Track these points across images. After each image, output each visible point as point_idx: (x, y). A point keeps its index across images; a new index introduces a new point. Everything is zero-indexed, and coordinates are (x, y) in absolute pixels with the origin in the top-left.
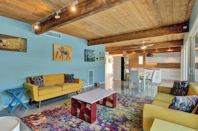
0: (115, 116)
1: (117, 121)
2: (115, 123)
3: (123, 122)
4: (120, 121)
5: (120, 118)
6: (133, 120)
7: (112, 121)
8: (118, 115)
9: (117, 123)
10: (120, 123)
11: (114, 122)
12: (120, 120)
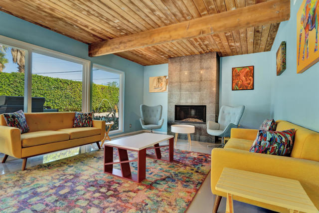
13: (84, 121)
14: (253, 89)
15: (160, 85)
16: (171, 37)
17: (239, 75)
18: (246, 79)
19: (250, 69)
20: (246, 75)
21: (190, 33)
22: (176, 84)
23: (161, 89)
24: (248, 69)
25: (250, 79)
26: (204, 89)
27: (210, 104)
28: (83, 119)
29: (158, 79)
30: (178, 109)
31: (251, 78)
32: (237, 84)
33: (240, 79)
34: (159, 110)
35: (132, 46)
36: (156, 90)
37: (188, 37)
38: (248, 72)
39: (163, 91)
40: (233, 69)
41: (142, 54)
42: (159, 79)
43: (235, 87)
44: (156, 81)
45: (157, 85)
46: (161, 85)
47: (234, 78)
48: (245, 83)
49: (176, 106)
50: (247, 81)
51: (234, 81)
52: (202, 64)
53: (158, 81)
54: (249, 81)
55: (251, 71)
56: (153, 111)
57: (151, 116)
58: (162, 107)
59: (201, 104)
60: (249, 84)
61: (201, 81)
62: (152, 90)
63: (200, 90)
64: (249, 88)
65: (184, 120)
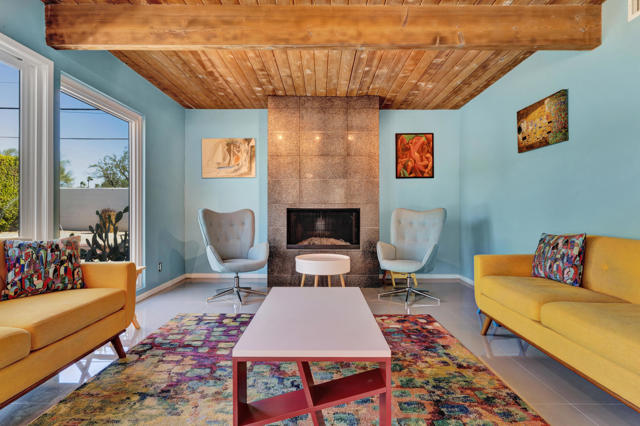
0: (217, 393)
1: (200, 378)
2: (208, 371)
3: (178, 382)
4: (191, 379)
5: (193, 391)
6: (137, 398)
7: (219, 373)
8: (201, 403)
9: (198, 372)
10: (188, 375)
11: (213, 372)
12: (190, 383)
13: (51, 271)
14: (433, 177)
15: (233, 159)
16: (360, 35)
17: (408, 149)
18: (421, 157)
19: (427, 139)
20: (421, 150)
21: (410, 35)
22: (289, 159)
23: (236, 171)
24: (424, 139)
25: (427, 158)
26: (355, 172)
27: (369, 205)
28: (46, 264)
29: (228, 145)
30: (293, 217)
31: (429, 155)
32: (405, 167)
33: (411, 156)
34: (248, 222)
35: (235, 38)
36: (223, 173)
37: (404, 44)
38: (423, 143)
39: (241, 176)
40: (398, 136)
41: (211, 74)
42: (231, 146)
43: (403, 171)
44: (221, 151)
45: (224, 159)
46: (238, 159)
47: (400, 155)
48: (420, 164)
49: (290, 211)
50: (422, 160)
51: (400, 160)
52: (349, 118)
53: (229, 151)
54: (426, 162)
55: (428, 143)
56: (232, 225)
57: (227, 239)
58: (253, 214)
59: (349, 207)
60: (426, 167)
61: (348, 155)
62: (211, 171)
63: (345, 174)
64: (425, 175)
65: (306, 243)
